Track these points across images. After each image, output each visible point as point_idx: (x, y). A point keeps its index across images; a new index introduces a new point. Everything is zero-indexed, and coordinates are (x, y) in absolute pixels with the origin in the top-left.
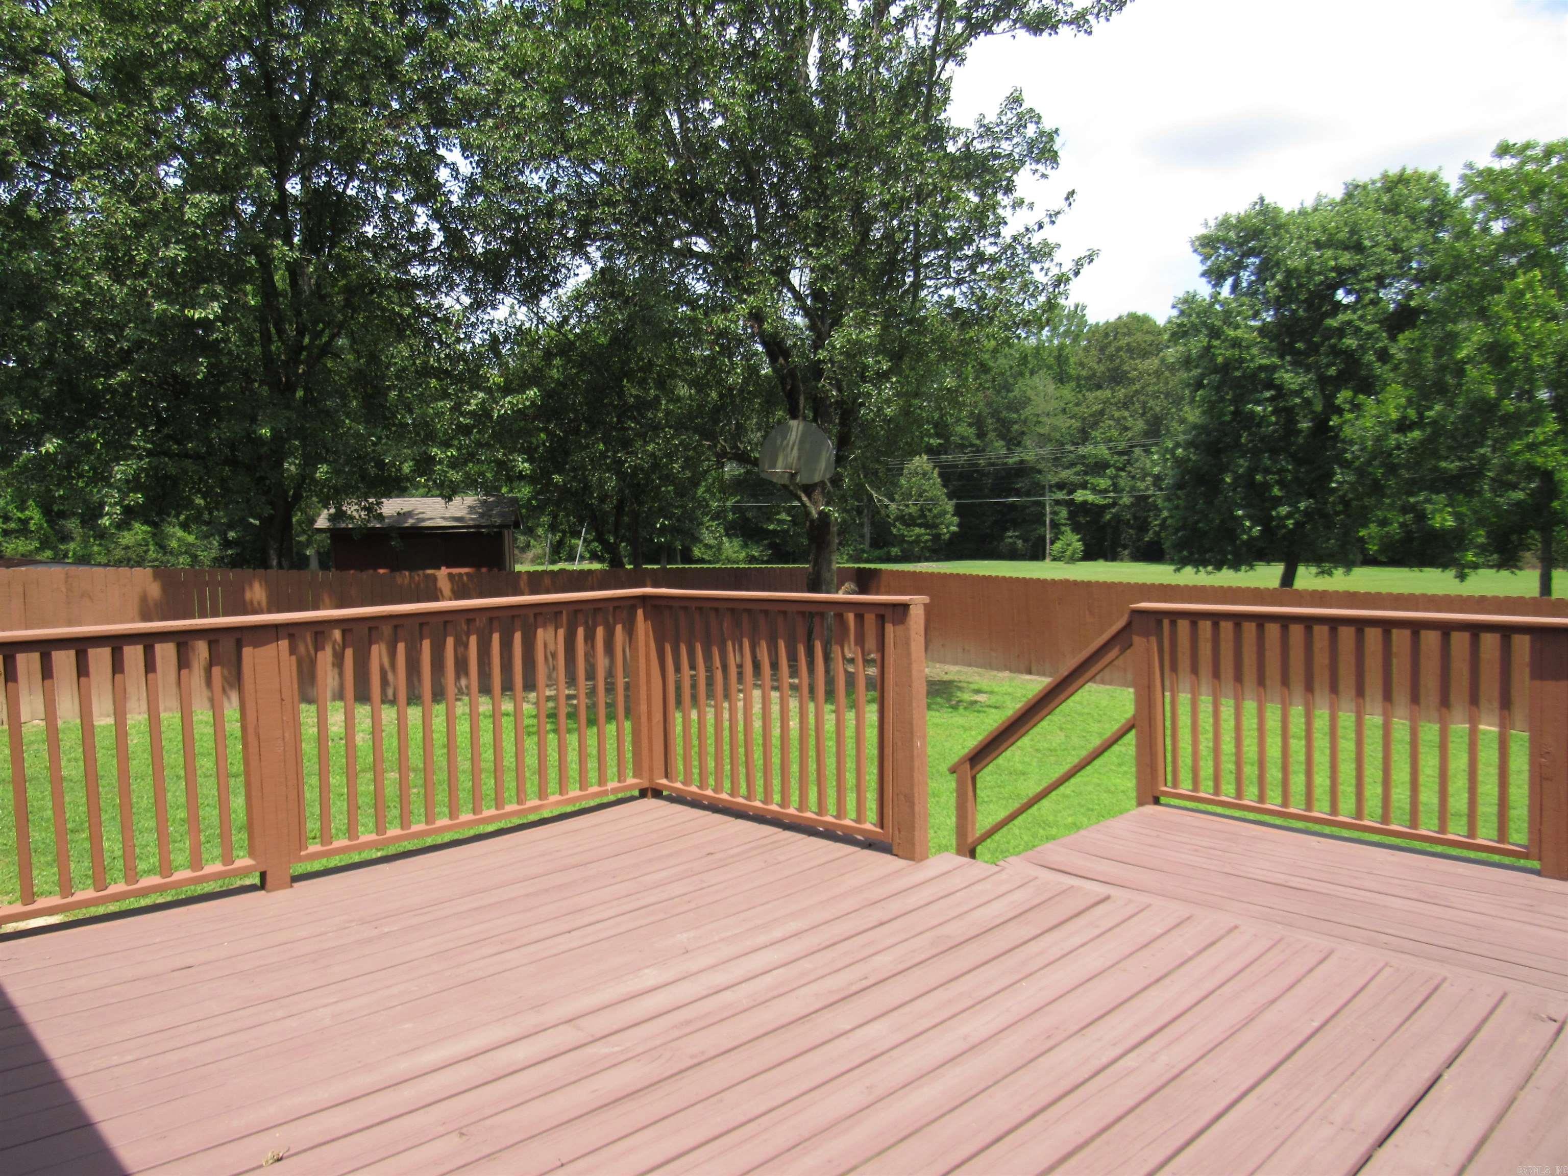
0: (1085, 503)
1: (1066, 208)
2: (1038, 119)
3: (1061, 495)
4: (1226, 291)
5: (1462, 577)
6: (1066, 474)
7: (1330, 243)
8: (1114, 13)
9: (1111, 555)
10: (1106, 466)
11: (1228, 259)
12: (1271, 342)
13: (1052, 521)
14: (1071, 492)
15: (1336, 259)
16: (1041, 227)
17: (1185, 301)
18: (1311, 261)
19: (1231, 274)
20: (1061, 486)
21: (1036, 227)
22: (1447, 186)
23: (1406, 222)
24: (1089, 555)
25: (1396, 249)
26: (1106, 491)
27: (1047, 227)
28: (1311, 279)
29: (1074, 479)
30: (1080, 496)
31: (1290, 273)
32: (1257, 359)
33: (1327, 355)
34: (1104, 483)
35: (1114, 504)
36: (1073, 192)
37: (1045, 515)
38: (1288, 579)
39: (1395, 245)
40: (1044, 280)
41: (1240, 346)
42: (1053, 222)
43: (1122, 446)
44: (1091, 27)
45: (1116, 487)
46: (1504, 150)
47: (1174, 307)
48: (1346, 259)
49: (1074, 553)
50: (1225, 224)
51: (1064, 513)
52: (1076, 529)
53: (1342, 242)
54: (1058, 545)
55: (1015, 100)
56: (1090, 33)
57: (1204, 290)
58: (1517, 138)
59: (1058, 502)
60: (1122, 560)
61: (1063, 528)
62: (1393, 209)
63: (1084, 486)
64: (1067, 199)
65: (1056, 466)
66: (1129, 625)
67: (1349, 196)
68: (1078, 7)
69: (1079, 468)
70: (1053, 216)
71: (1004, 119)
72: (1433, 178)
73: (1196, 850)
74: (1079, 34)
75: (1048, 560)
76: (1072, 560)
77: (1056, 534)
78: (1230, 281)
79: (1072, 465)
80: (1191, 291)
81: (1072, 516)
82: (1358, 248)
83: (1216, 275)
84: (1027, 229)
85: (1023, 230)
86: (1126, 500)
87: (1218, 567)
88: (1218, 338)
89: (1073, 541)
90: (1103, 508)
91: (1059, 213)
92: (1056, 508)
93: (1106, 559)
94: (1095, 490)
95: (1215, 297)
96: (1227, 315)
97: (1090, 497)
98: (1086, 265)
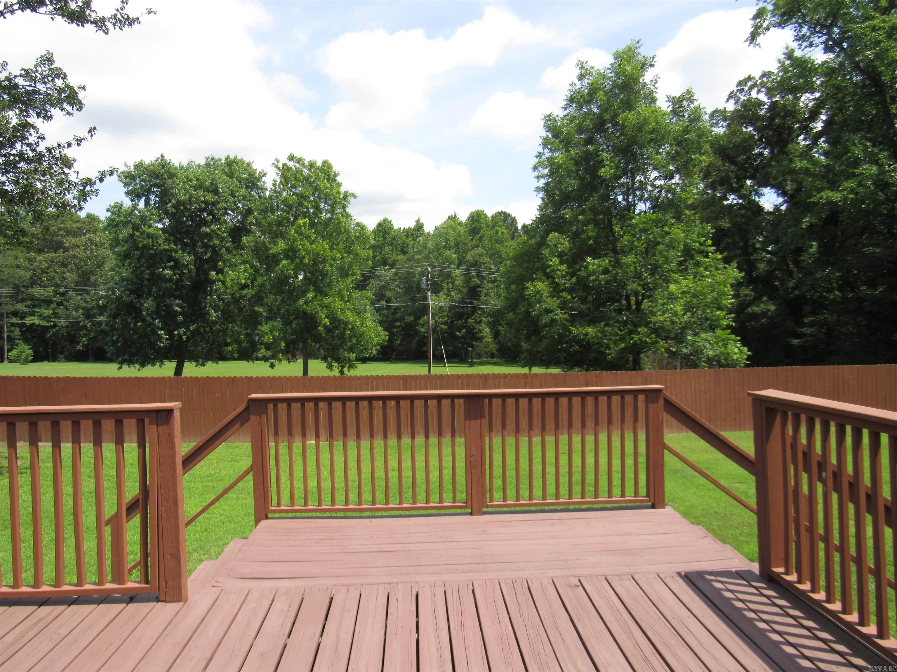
0: (33, 325)
1: (89, 137)
2: (65, 77)
3: (15, 320)
4: (142, 204)
5: (272, 366)
6: (20, 307)
7: (200, 186)
8: (126, 26)
9: (52, 358)
10: (51, 302)
11: (142, 186)
12: (170, 236)
13: (8, 336)
14: (23, 318)
15: (204, 196)
16: (69, 145)
17: (115, 206)
18: (191, 196)
19: (143, 195)
20: (15, 314)
21: (66, 146)
22: (256, 170)
23: (237, 183)
24: (37, 358)
25: (233, 195)
26: (49, 317)
27: (74, 147)
28: (191, 205)
29: (26, 310)
30: (29, 320)
31: (178, 202)
32: (162, 245)
33: (202, 248)
34: (47, 312)
35: (55, 326)
36: (95, 128)
37: (3, 332)
38: (179, 371)
39: (232, 193)
40: (77, 181)
41: (152, 237)
42: (79, 145)
43: (62, 290)
44: (108, 30)
45: (56, 315)
46: (291, 158)
47: (108, 211)
48: (210, 197)
49: (27, 358)
50: (139, 166)
51: (17, 332)
52: (27, 341)
53: (207, 188)
54: (14, 353)
55: (48, 59)
56: (107, 33)
57: (127, 203)
58: (297, 155)
59: (13, 325)
60: (59, 361)
61: (17, 341)
62: (231, 175)
63: (33, 314)
64: (90, 131)
65: (13, 301)
66: (247, 408)
67: (207, 165)
68: (100, 14)
69: (29, 302)
70: (79, 141)
71: (39, 69)
72: (249, 165)
73: (317, 543)
74: (99, 31)
75: (5, 362)
76: (26, 361)
77: (12, 345)
78: (144, 198)
79: (23, 301)
80: (119, 202)
81: (23, 333)
82: (215, 192)
83: (134, 195)
84: (59, 145)
85: (55, 145)
86: (63, 323)
87: (143, 365)
88: (138, 231)
89: (27, 350)
90: (45, 329)
91: (84, 139)
92: (13, 329)
93: (49, 361)
94: (41, 317)
95: (135, 207)
96: (143, 219)
97: (37, 321)
98: (108, 176)
